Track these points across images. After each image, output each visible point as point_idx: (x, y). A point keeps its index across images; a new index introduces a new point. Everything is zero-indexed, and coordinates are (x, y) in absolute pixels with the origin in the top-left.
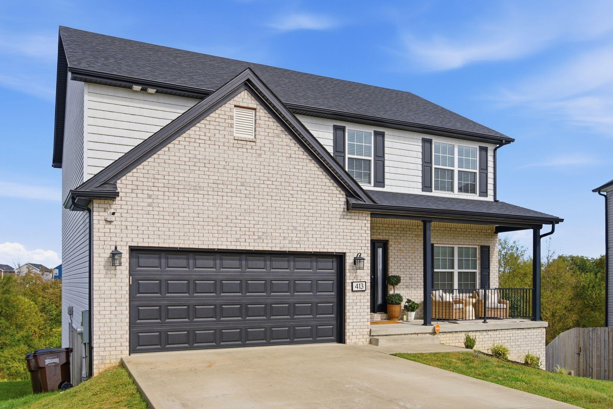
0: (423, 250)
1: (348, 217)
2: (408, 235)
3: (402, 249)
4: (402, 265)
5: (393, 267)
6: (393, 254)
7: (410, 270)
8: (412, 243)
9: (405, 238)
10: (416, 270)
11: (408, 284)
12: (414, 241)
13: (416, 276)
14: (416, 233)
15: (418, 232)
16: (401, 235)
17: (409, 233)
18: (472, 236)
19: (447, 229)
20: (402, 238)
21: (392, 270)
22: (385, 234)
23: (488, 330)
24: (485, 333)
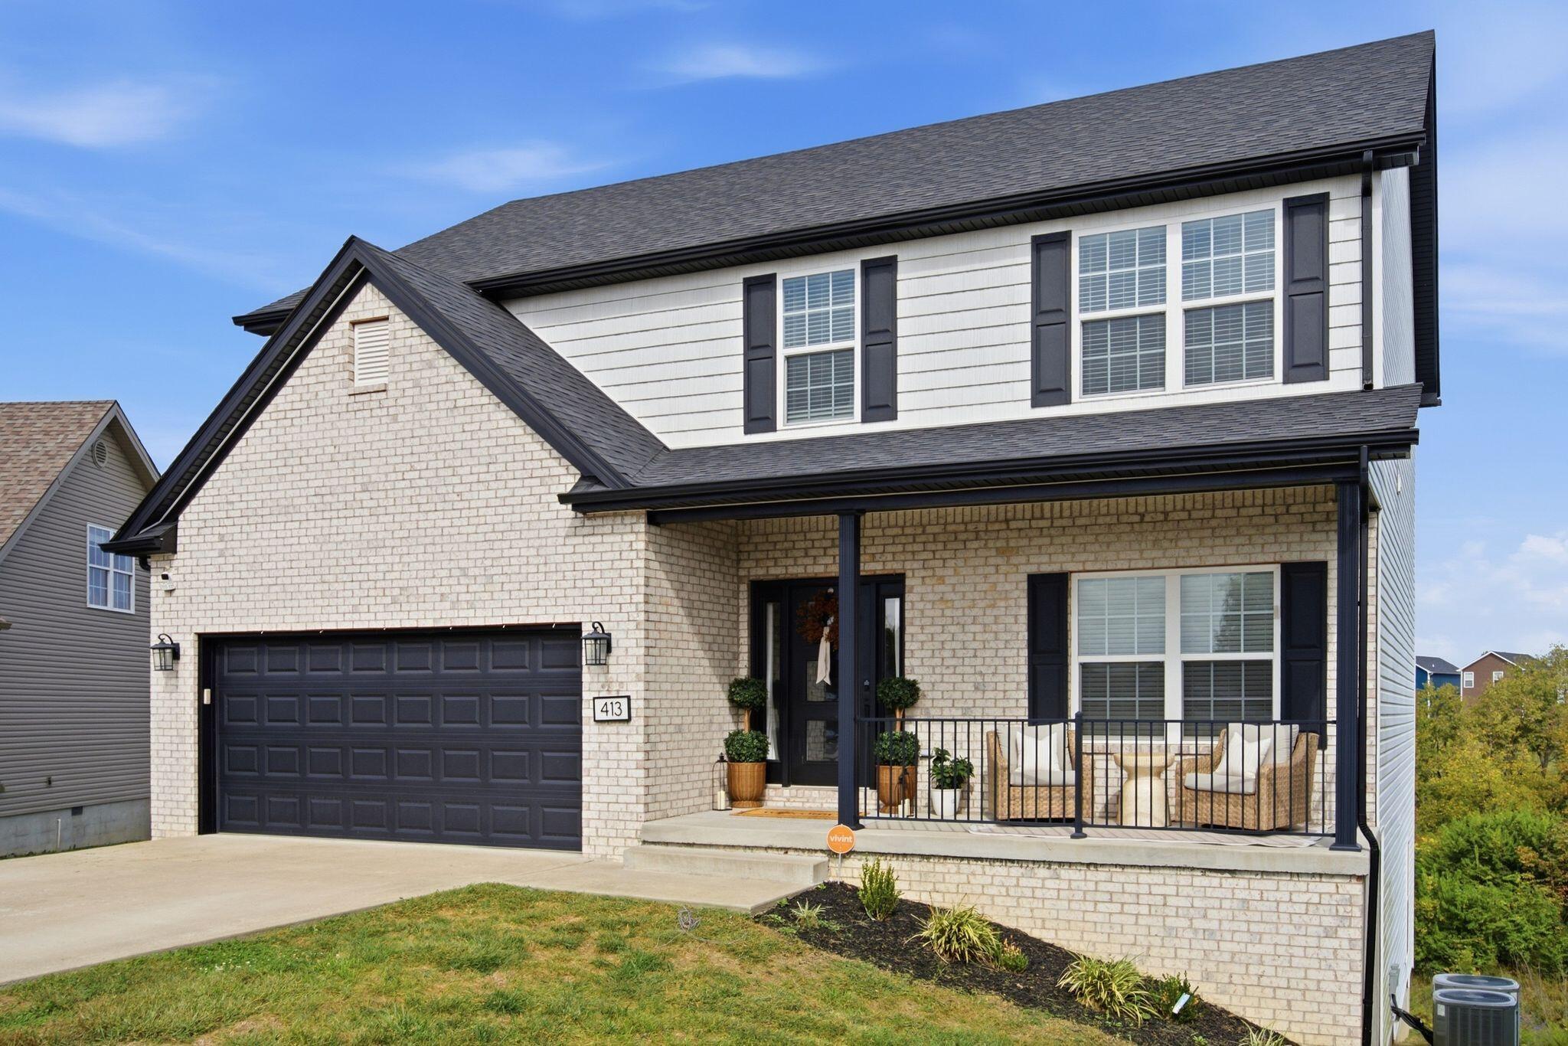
0: (1025, 594)
1: (586, 531)
2: (972, 554)
3: (950, 596)
4: (947, 646)
5: (917, 654)
6: (917, 613)
7: (979, 661)
8: (986, 576)
9: (960, 563)
10: (997, 661)
11: (970, 703)
12: (992, 570)
13: (1001, 678)
14: (1000, 544)
15: (1007, 539)
16: (947, 554)
17: (975, 545)
18: (1238, 534)
19: (1124, 519)
20: (951, 563)
21: (916, 662)
22: (890, 557)
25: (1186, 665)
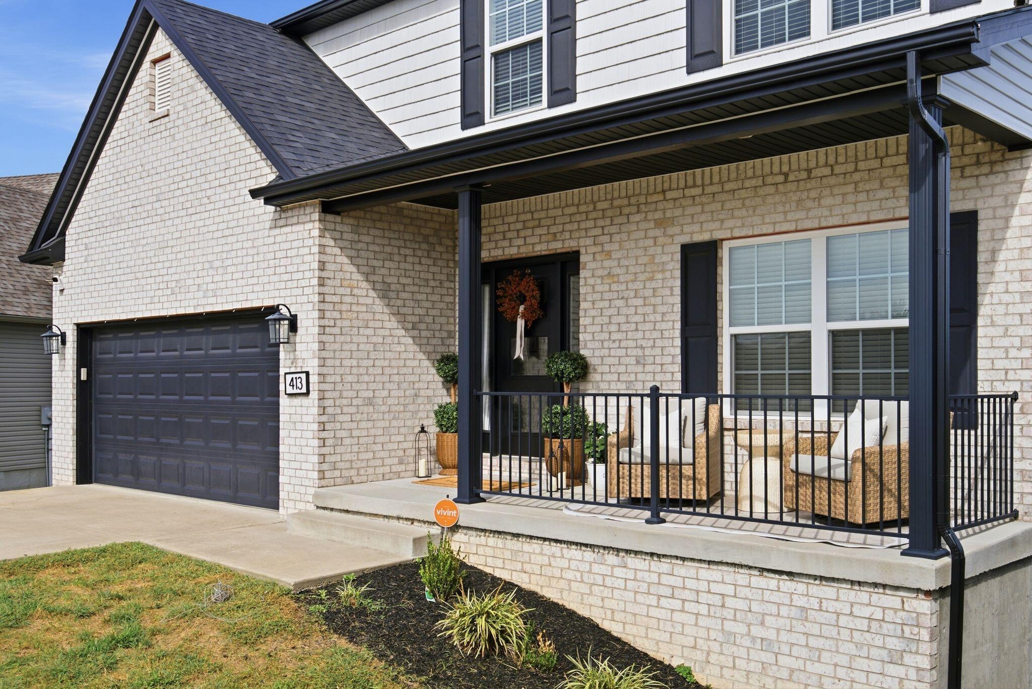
0: (678, 266)
2: (634, 227)
3: (617, 271)
4: (615, 320)
5: (589, 329)
6: (589, 289)
7: (640, 335)
8: (645, 249)
9: (624, 236)
10: (657, 334)
11: (633, 377)
12: (650, 242)
13: (658, 351)
14: (658, 215)
15: (664, 210)
16: (613, 229)
17: (637, 218)
18: (882, 186)
19: (769, 180)
20: (616, 238)
21: (588, 337)
22: (567, 235)
23: (628, 552)
24: (611, 558)
25: (835, 335)
